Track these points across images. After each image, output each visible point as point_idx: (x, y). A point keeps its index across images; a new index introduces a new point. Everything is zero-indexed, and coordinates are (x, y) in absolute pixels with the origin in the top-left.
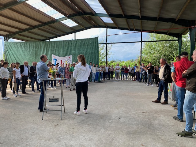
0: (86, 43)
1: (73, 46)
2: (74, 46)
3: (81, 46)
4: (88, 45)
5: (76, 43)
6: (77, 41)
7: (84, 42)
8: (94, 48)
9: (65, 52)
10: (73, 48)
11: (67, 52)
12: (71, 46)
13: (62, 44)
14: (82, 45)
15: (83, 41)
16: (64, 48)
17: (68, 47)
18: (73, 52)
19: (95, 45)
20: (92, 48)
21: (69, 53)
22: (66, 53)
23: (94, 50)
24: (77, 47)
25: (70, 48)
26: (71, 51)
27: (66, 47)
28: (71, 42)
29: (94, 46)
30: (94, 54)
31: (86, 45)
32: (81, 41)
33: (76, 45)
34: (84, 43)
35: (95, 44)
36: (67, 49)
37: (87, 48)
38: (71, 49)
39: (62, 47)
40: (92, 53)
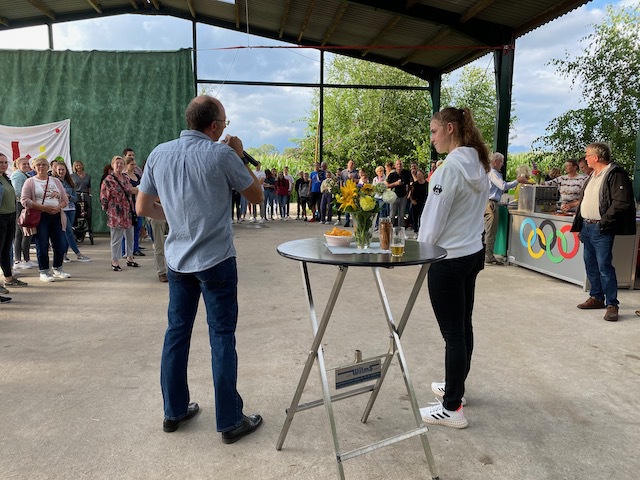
0: (134, 71)
1: (75, 78)
2: (80, 77)
3: (112, 82)
4: (145, 81)
5: (90, 69)
6: (90, 60)
7: (126, 65)
8: (173, 93)
9: (32, 106)
10: (72, 87)
11: (43, 103)
12: (63, 80)
13: (11, 68)
14: (119, 78)
15: (121, 62)
16: (28, 83)
17: (48, 82)
18: (73, 105)
19: (179, 84)
20: (164, 95)
21: (52, 107)
22: (39, 111)
23: (173, 100)
24: (93, 86)
25: (56, 86)
26: (61, 103)
27: (35, 79)
28: (62, 63)
29: (174, 87)
30: (175, 118)
31: (136, 81)
32: (114, 61)
33: (87, 73)
34: (129, 71)
35: (179, 76)
36: (43, 93)
37: (142, 93)
38: (62, 93)
39: (15, 79)
40: (164, 113)
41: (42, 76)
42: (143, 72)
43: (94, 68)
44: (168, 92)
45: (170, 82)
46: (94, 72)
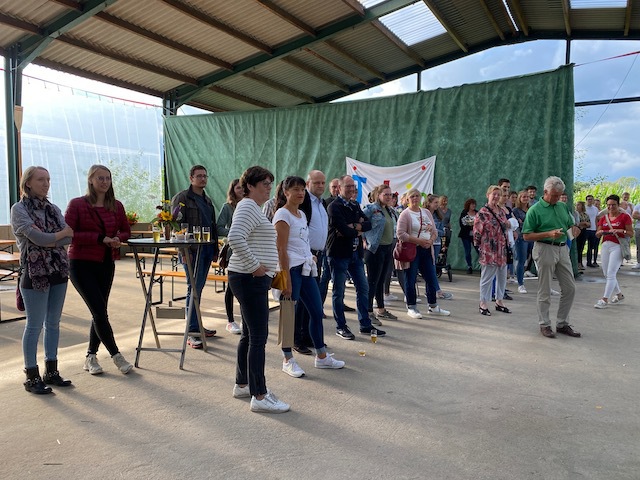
0: (504, 99)
1: (443, 114)
2: (449, 113)
3: (479, 113)
4: (515, 109)
5: (458, 104)
6: (459, 96)
7: (495, 94)
8: (547, 118)
9: (404, 146)
10: (440, 124)
11: (413, 142)
12: (432, 118)
13: (389, 112)
14: (487, 109)
15: (491, 92)
16: (402, 126)
17: (419, 122)
18: (440, 141)
19: (555, 106)
20: (535, 121)
21: (421, 146)
22: (409, 150)
23: (547, 126)
24: (460, 120)
25: (425, 126)
26: (430, 140)
27: (408, 121)
28: (432, 102)
29: (549, 110)
30: (547, 145)
31: (505, 110)
32: (483, 93)
33: (455, 109)
34: (498, 100)
35: (556, 97)
36: (414, 133)
37: (511, 122)
38: (430, 131)
39: (391, 123)
40: (534, 141)
41: (414, 117)
42: (513, 99)
43: (462, 102)
44: (541, 118)
45: (545, 106)
46: (463, 106)
